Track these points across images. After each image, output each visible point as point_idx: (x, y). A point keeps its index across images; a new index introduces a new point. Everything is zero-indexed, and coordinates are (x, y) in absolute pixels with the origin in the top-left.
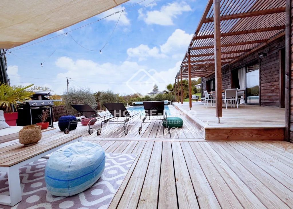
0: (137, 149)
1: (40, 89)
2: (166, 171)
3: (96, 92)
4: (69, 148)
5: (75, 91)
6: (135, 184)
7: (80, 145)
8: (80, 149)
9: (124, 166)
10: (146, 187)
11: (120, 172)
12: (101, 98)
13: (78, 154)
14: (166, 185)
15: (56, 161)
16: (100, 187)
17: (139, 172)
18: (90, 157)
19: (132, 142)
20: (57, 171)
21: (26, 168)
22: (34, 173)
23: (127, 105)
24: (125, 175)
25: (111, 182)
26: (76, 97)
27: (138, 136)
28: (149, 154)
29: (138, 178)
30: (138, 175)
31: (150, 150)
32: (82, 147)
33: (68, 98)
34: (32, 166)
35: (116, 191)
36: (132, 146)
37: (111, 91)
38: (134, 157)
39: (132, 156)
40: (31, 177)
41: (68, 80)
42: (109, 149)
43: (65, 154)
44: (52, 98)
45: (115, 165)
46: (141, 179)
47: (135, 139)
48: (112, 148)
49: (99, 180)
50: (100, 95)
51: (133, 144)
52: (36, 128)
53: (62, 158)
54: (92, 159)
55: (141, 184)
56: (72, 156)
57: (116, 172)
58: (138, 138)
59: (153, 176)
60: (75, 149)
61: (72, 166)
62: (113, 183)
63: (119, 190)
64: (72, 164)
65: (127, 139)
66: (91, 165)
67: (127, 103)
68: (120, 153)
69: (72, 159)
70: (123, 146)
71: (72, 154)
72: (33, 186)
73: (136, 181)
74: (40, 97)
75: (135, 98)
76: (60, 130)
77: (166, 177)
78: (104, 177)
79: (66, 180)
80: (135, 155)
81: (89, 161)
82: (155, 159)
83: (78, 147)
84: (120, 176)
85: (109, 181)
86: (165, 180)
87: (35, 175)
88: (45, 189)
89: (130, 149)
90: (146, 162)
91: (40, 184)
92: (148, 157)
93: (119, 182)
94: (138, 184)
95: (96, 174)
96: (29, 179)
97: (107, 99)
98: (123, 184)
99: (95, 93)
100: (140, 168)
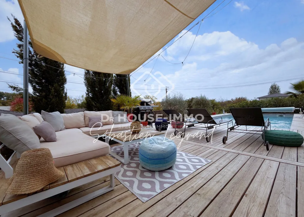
0: (213, 156)
1: (149, 97)
2: (236, 183)
3: (190, 99)
4: (152, 139)
5: (170, 98)
6: (198, 181)
7: (160, 139)
8: (159, 141)
9: (194, 166)
10: (206, 187)
11: (188, 168)
12: (194, 104)
13: (157, 144)
14: (229, 194)
15: (144, 144)
16: (169, 173)
17: (206, 175)
18: (164, 147)
19: (212, 149)
20: (144, 151)
21: (134, 148)
22: (136, 152)
23: (224, 112)
24: (192, 172)
25: (179, 173)
26: (171, 104)
27: (221, 145)
28: (225, 164)
29: (202, 178)
30: (203, 176)
31: (228, 161)
32: (161, 140)
33: (164, 104)
34: (136, 148)
35: (180, 179)
36: (210, 153)
37: (204, 96)
38: (207, 161)
39: (205, 160)
40: (135, 154)
41: (166, 89)
42: (188, 150)
43: (149, 142)
44: (156, 104)
45: (187, 162)
46: (205, 180)
47: (215, 148)
48: (190, 150)
49: (171, 168)
50: (193, 101)
51: (212, 151)
52: (138, 123)
53: (147, 144)
54: (165, 149)
55: (203, 183)
56: (153, 144)
57: (185, 168)
58: (221, 146)
59: (218, 182)
60: (156, 140)
61: (152, 150)
62: (180, 174)
63: (182, 180)
64: (151, 149)
65: (207, 146)
66: (163, 153)
67: (224, 110)
68: (195, 156)
69: (152, 146)
70: (200, 151)
71: (153, 143)
72: (135, 159)
73: (199, 180)
74: (145, 104)
75: (236, 104)
76: (156, 129)
77: (232, 188)
78: (174, 168)
79: (148, 158)
80: (208, 161)
81: (162, 150)
82: (229, 170)
83: (159, 140)
84: (187, 171)
85: (177, 172)
86: (231, 190)
87: (137, 153)
88: (139, 162)
89: (206, 154)
90: (218, 169)
91: (138, 159)
92: (222, 166)
93: (185, 175)
94: (200, 182)
95: (167, 162)
96: (134, 154)
97: (200, 105)
98: (187, 178)
99: (188, 99)
100: (208, 171)
